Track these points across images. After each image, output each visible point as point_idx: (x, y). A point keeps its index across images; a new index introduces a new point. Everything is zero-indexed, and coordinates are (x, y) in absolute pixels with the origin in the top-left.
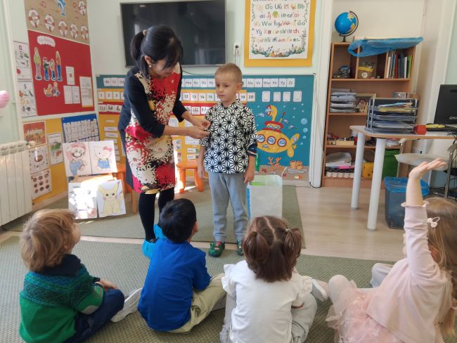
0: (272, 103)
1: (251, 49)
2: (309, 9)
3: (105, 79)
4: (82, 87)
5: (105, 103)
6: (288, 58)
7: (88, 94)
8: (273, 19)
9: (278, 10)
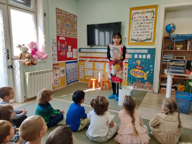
0: (138, 59)
1: (130, 39)
2: (154, 23)
3: (81, 49)
4: (73, 52)
5: (81, 57)
6: (145, 42)
7: (75, 54)
8: (139, 28)
9: (141, 25)
